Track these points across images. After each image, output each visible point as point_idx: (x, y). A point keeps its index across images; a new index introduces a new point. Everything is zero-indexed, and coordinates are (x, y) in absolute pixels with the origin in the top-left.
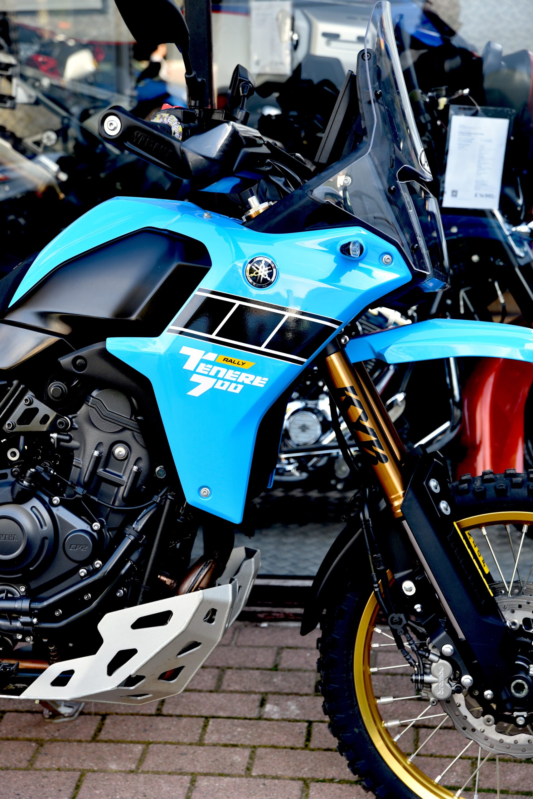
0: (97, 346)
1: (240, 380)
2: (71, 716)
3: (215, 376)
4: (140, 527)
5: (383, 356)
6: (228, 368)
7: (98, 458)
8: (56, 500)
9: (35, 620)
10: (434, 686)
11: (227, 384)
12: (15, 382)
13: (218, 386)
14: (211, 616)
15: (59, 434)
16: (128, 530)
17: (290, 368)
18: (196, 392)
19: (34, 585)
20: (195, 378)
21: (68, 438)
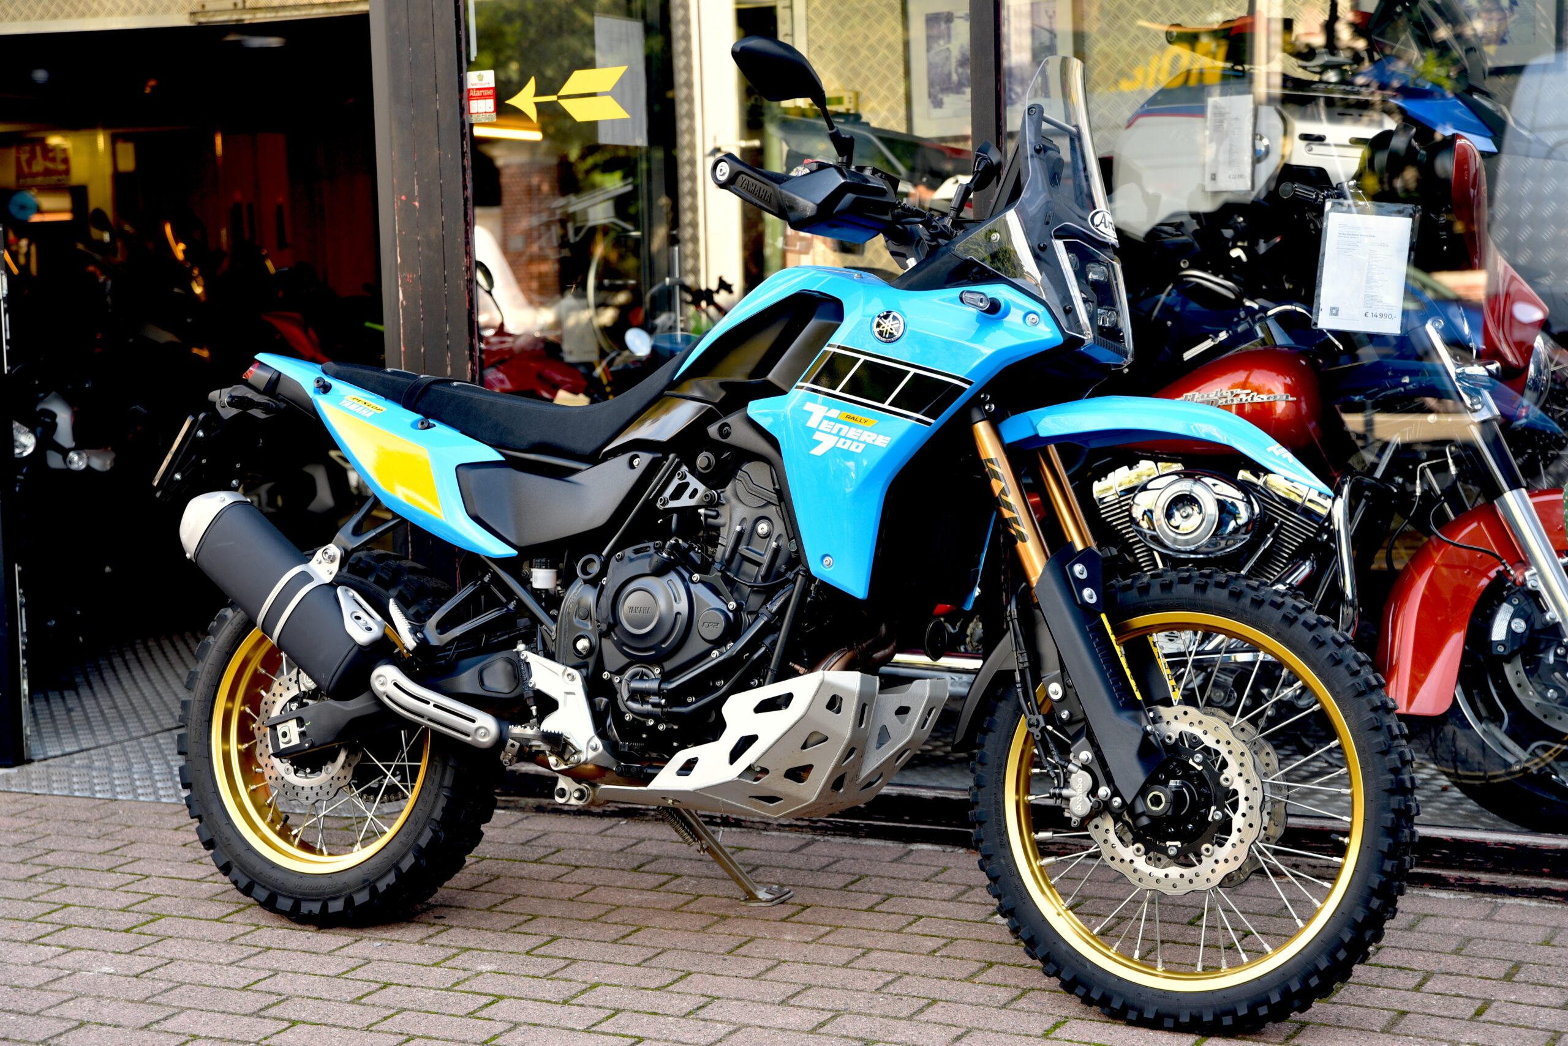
0: (742, 412)
1: (861, 439)
3: (837, 435)
4: (774, 608)
5: (1036, 432)
6: (850, 425)
7: (740, 535)
8: (696, 577)
9: (663, 701)
10: (1072, 800)
11: (849, 442)
12: (671, 456)
13: (840, 445)
14: (834, 704)
15: (706, 509)
16: (763, 611)
18: (818, 451)
19: (669, 665)
20: (817, 436)
21: (714, 513)
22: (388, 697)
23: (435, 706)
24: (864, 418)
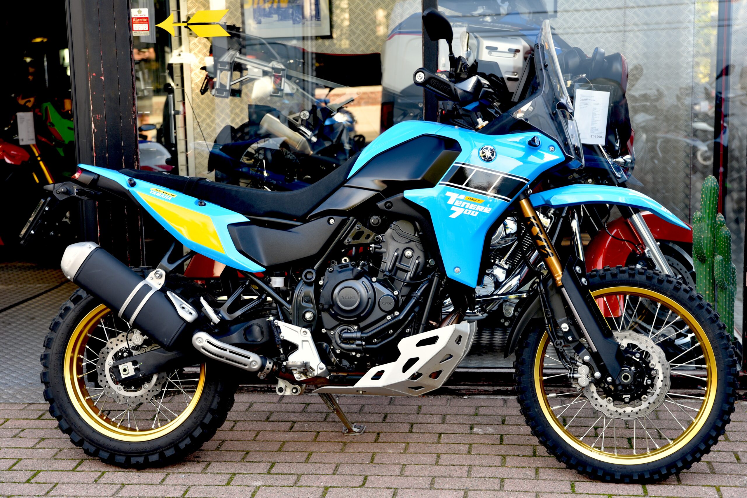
0: (399, 196)
1: (477, 209)
2: (358, 432)
3: (464, 207)
4: (419, 294)
5: (549, 201)
6: (471, 203)
7: (397, 257)
8: (374, 279)
9: (364, 343)
10: (579, 379)
11: (470, 211)
12: (351, 218)
13: (465, 213)
14: (459, 339)
15: (375, 244)
16: (413, 295)
17: (502, 204)
18: (453, 216)
19: (362, 325)
20: (453, 208)
21: (380, 247)
22: (204, 348)
23: (230, 352)
24: (478, 199)
